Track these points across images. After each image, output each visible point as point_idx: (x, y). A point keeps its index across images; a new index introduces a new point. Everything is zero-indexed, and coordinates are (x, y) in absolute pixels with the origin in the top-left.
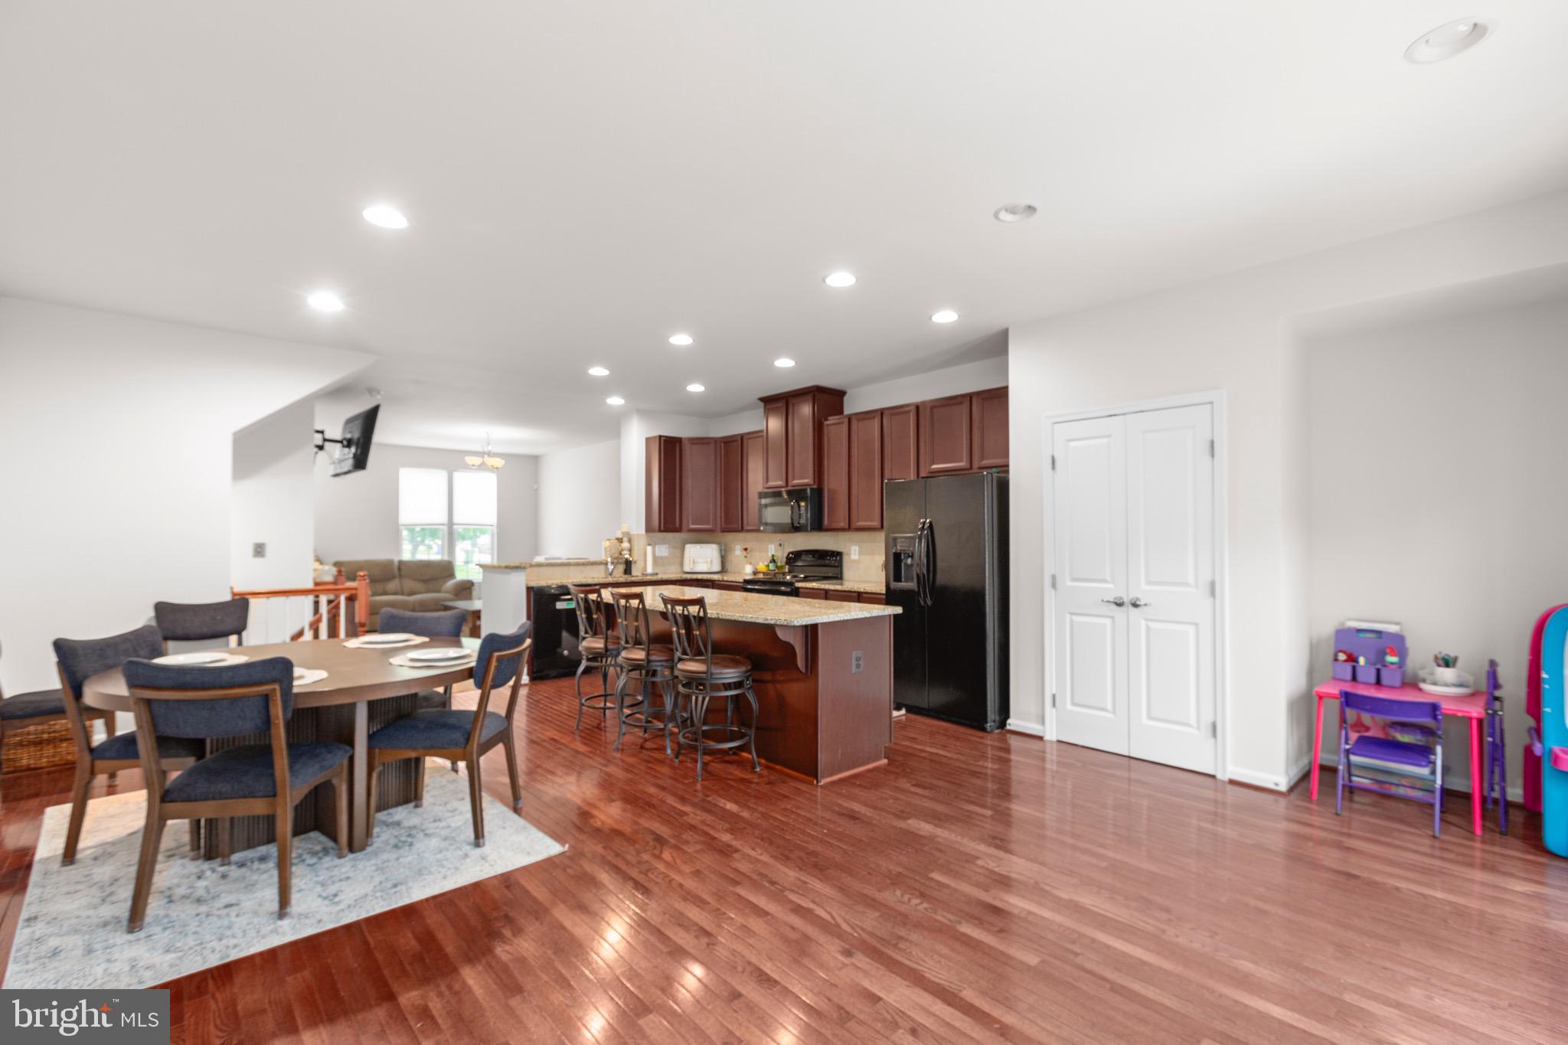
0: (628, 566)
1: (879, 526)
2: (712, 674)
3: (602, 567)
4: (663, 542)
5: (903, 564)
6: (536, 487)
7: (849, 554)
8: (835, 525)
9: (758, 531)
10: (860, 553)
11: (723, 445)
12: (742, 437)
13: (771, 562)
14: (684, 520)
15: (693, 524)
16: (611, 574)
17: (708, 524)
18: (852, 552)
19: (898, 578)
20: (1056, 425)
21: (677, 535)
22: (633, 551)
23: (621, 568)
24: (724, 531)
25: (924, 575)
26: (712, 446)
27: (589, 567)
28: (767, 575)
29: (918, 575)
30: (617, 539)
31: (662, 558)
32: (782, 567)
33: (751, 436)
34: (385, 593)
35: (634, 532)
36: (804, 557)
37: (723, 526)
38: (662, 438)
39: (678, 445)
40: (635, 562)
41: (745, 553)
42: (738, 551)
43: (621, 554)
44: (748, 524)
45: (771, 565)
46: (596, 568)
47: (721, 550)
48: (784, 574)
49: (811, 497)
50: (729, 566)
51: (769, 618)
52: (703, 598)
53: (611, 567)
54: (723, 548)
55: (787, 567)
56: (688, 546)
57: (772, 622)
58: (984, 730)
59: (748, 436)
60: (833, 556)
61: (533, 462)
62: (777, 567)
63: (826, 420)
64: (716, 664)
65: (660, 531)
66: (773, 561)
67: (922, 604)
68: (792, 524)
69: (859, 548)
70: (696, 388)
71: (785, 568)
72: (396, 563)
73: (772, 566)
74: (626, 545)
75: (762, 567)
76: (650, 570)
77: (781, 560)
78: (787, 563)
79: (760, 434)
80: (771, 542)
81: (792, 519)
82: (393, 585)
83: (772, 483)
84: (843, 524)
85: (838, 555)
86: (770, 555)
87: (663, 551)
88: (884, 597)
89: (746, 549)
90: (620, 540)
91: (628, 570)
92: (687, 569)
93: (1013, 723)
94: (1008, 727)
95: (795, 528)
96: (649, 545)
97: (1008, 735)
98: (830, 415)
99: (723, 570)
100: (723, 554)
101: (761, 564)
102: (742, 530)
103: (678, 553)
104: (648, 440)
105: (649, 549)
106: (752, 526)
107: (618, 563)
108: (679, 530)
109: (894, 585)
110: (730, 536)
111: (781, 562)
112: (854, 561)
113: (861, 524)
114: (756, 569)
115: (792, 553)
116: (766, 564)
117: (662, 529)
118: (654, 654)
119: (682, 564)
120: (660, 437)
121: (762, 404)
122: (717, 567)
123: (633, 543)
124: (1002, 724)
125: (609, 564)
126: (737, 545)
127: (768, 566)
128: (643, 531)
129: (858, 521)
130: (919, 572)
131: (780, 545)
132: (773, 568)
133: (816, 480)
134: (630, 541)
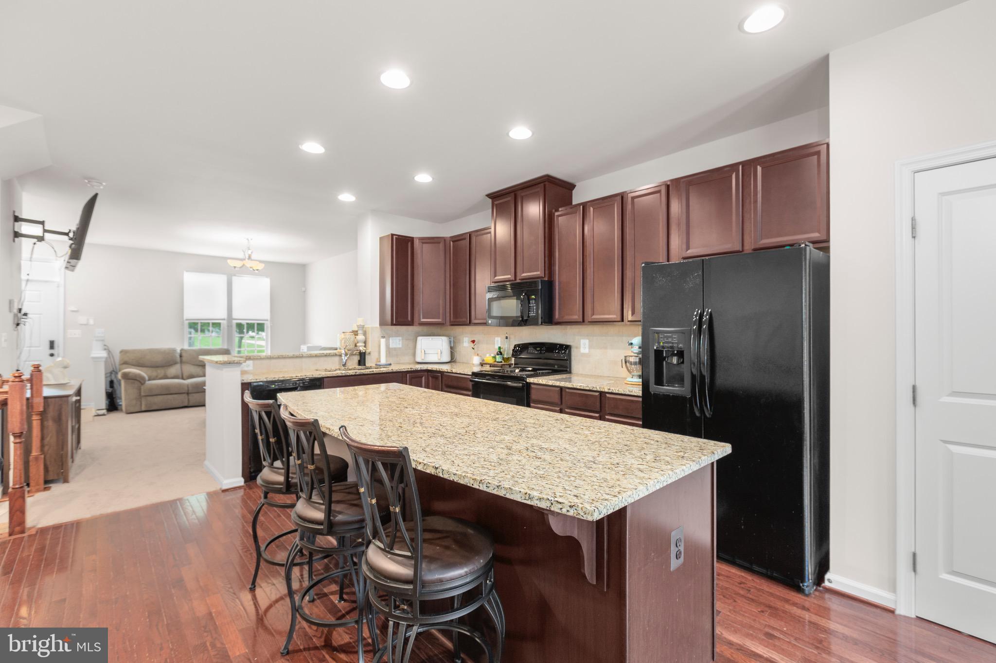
0: (362, 359)
1: (619, 319)
2: (424, 584)
3: (337, 359)
4: (397, 335)
5: (664, 363)
6: (303, 289)
7: (578, 348)
8: (567, 318)
9: (485, 324)
10: (590, 347)
11: (452, 243)
12: (470, 234)
13: (498, 354)
14: (416, 316)
15: (423, 319)
16: (344, 365)
17: (439, 319)
18: (582, 346)
19: (659, 381)
20: (915, 174)
21: (410, 328)
22: (367, 343)
23: (356, 359)
24: (454, 324)
25: (702, 377)
26: (441, 245)
27: (322, 359)
28: (493, 366)
29: (693, 377)
30: (353, 332)
31: (395, 349)
32: (508, 359)
33: (479, 233)
34: (166, 377)
35: (368, 326)
36: (531, 349)
37: (452, 319)
38: (394, 237)
39: (409, 244)
40: (369, 353)
41: (472, 345)
42: (465, 343)
43: (356, 346)
44: (476, 318)
45: (497, 357)
46: (329, 359)
47: (450, 342)
48: (510, 365)
49: (541, 289)
50: (458, 357)
51: (535, 494)
52: (406, 449)
53: (344, 358)
54: (452, 339)
55: (513, 359)
56: (419, 338)
57: (543, 505)
58: (799, 590)
59: (476, 234)
60: (563, 350)
61: (302, 269)
62: (503, 359)
63: (557, 210)
64: (431, 559)
65: (392, 324)
66: (500, 353)
67: (698, 414)
68: (522, 317)
69: (589, 341)
70: (423, 178)
71: (511, 360)
72: (179, 351)
73: (499, 359)
74: (361, 337)
75: (489, 359)
76: (383, 361)
77: (508, 351)
78: (513, 355)
79: (488, 231)
80: (498, 335)
81: (522, 313)
82: (173, 370)
83: (499, 277)
84: (577, 317)
85: (567, 348)
86: (497, 347)
87: (396, 342)
88: (640, 399)
89: (473, 342)
90: (355, 333)
91: (362, 361)
92: (419, 360)
93: (834, 579)
94: (827, 584)
95: (523, 321)
96: (383, 337)
97: (827, 596)
98: (561, 207)
99: (452, 360)
100: (452, 346)
101: (488, 355)
102: (470, 323)
103: (411, 345)
104: (381, 238)
105: (383, 341)
106: (479, 319)
107: (352, 355)
108: (411, 323)
109: (654, 388)
110: (458, 330)
111: (507, 354)
112: (584, 355)
113: (596, 317)
114: (483, 360)
115: (519, 345)
116: (493, 355)
117: (394, 322)
118: (340, 513)
119: (414, 354)
120: (393, 235)
121: (490, 201)
122: (446, 358)
123: (367, 336)
124: (819, 579)
125: (343, 355)
126: (465, 336)
127: (495, 357)
128: (377, 323)
129: (593, 314)
130: (695, 371)
131: (507, 338)
132: (500, 360)
133: (547, 272)
134: (365, 334)
